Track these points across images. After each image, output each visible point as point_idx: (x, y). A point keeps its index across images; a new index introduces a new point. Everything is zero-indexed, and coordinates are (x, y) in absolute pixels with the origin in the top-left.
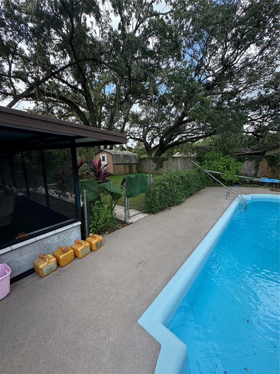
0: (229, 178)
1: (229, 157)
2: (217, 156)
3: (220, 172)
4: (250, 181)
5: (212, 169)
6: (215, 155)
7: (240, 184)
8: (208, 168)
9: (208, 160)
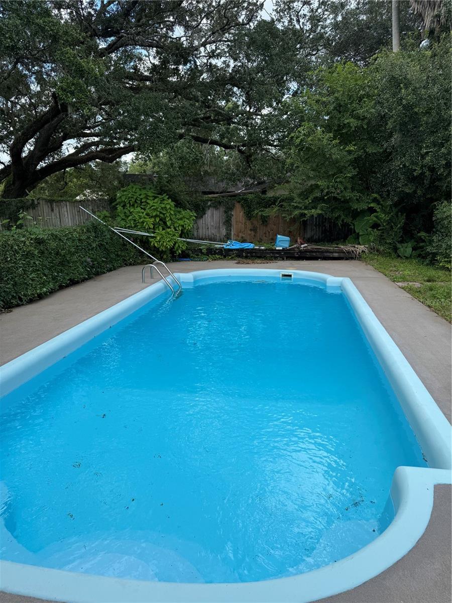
0: (165, 244)
1: (166, 198)
2: (141, 197)
3: (148, 232)
4: (207, 249)
5: (132, 227)
6: (137, 194)
7: (192, 257)
8: (123, 223)
9: (124, 206)
